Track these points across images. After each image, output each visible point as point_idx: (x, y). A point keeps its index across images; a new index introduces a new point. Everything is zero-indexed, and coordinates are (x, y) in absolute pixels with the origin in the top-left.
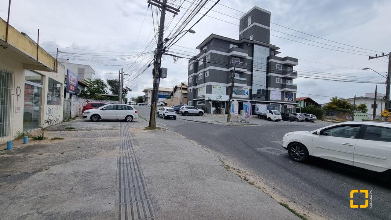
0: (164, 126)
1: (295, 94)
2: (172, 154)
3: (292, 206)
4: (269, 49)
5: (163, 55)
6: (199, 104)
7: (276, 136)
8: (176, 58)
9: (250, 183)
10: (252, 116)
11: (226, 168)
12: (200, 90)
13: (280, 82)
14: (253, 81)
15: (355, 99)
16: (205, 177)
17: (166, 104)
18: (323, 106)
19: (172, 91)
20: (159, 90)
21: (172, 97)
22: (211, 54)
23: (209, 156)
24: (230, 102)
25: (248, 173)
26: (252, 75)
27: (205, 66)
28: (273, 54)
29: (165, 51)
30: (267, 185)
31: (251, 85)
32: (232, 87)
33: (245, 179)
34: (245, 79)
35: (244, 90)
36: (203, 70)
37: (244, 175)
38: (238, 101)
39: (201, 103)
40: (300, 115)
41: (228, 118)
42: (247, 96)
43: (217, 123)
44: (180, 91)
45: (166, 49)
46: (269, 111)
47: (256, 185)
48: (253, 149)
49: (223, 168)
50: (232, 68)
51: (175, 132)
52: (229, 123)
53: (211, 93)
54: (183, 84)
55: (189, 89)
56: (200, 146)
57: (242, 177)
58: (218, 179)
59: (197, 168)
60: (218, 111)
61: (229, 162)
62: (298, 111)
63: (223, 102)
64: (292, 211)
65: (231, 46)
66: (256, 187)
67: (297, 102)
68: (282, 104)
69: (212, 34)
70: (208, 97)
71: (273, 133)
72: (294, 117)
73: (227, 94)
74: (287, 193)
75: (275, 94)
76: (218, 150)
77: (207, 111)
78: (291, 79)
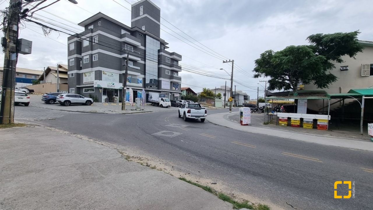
0: (31, 121)
1: (180, 84)
2: (49, 157)
3: (188, 178)
4: (159, 43)
5: (22, 21)
6: (85, 91)
7: (168, 120)
8: (48, 30)
9: (153, 168)
10: (146, 104)
11: (126, 159)
12: (86, 76)
13: (169, 73)
14: (146, 71)
15: (216, 89)
16: (103, 176)
17: (31, 91)
18: (198, 94)
19: (41, 74)
20: (17, 71)
21: (41, 82)
22: (99, 35)
23: (104, 149)
24: (124, 90)
25: (149, 158)
26: (145, 65)
27: (92, 48)
28: (163, 48)
29: (26, 15)
30: (167, 165)
31: (145, 74)
32: (125, 75)
33: (147, 165)
34: (139, 68)
35: (138, 78)
36: (90, 52)
37: (146, 161)
38: (133, 89)
39: (88, 90)
40: (184, 102)
41: (122, 107)
42: (141, 85)
43: (110, 112)
44: (56, 75)
45: (29, 14)
46: (160, 98)
47: (158, 168)
48: (150, 134)
49: (123, 159)
50: (126, 55)
51: (51, 127)
52: (124, 112)
53: (100, 79)
54: (60, 66)
55: (69, 73)
56: (91, 140)
57: (144, 164)
58: (119, 173)
59: (91, 167)
60: (110, 99)
61: (129, 152)
62: (182, 98)
63: (116, 91)
64: (189, 182)
65: (123, 32)
66: (158, 170)
67: (182, 91)
68: (171, 93)
69: (100, 13)
70: (97, 83)
71: (166, 118)
72: (180, 103)
73: (120, 82)
74: (183, 168)
75: (165, 84)
76: (115, 142)
77: (96, 99)
78: (177, 72)
